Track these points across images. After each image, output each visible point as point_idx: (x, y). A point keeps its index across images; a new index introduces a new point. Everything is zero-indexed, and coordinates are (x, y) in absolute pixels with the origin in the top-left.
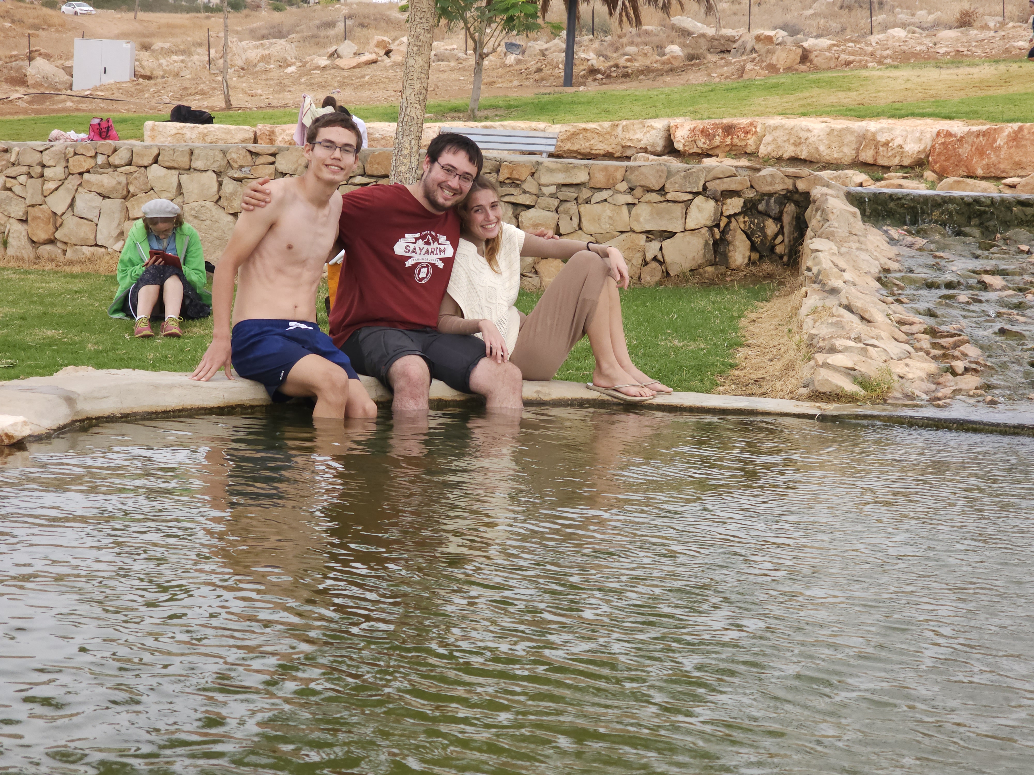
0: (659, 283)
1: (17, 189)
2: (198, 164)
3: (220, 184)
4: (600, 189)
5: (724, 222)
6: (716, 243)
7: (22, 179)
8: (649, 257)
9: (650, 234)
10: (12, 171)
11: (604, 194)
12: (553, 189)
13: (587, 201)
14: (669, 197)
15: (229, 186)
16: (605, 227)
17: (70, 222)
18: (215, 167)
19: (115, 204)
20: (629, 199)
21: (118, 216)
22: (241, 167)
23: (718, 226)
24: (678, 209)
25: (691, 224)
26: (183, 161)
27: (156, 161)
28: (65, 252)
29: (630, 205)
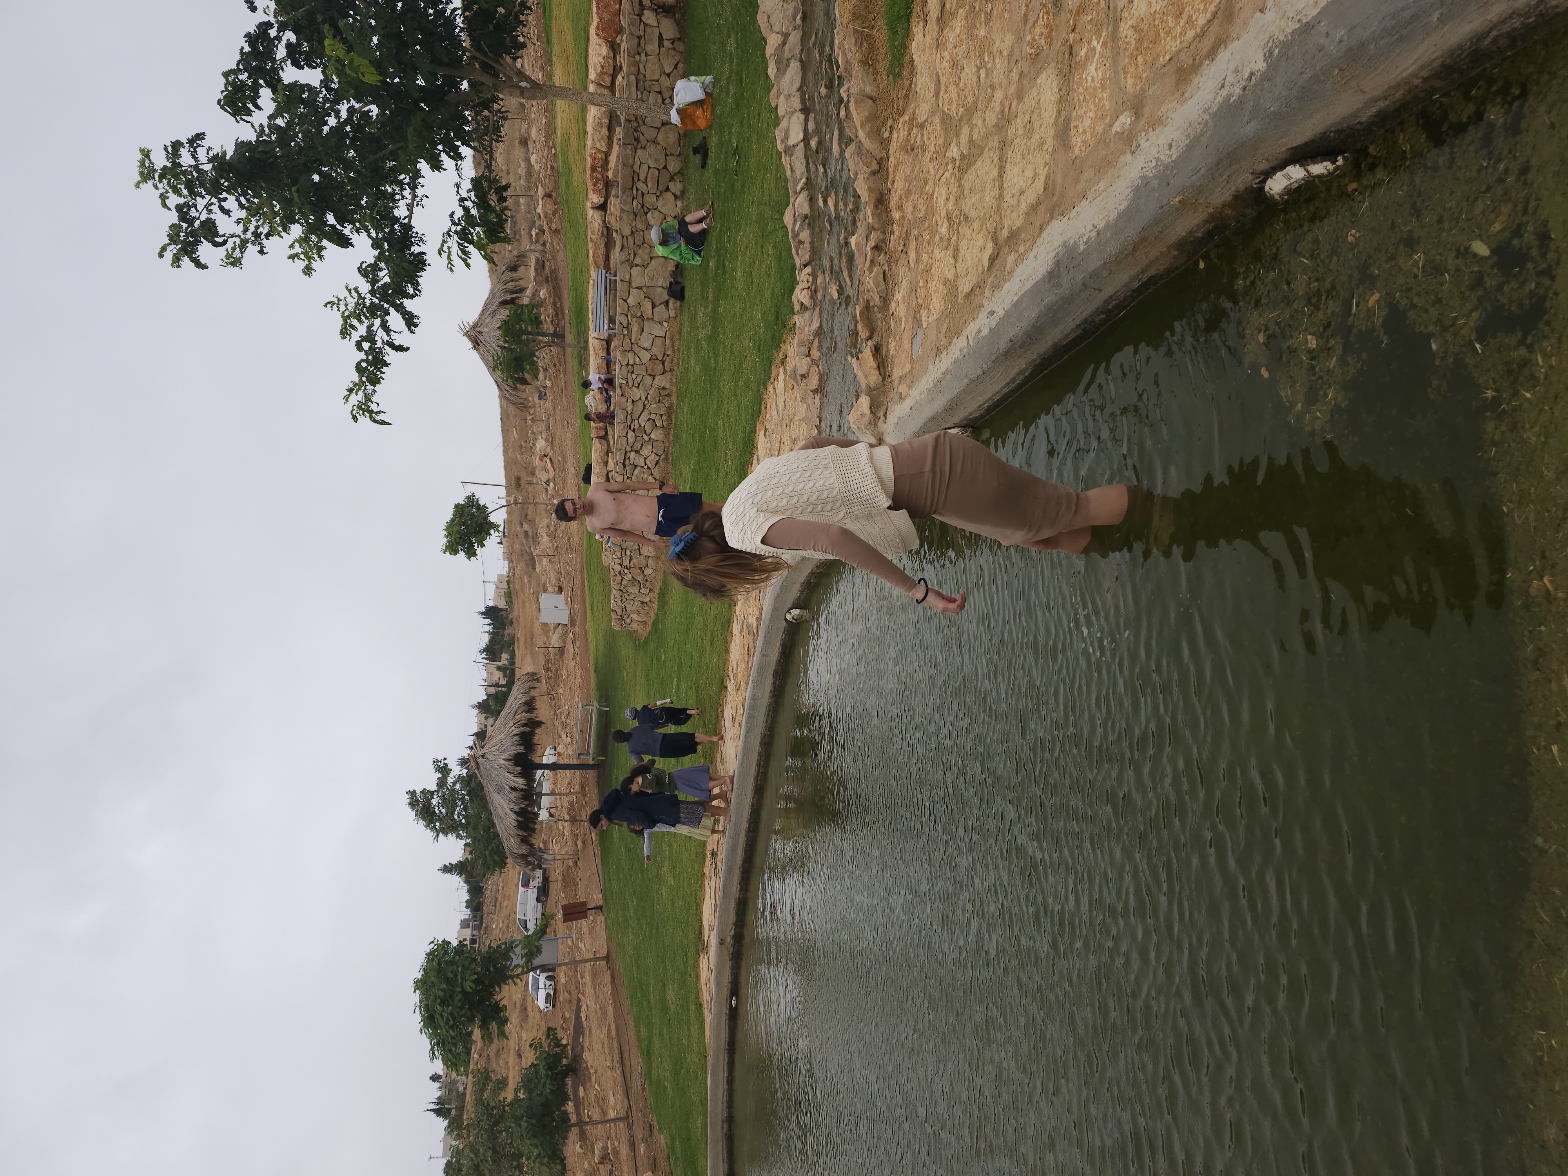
0: (684, 43)
1: (639, 380)
2: (627, 277)
3: (636, 265)
4: (639, 70)
5: (654, 6)
6: (664, 11)
7: (634, 376)
8: (671, 46)
9: (661, 45)
10: (630, 384)
11: (641, 67)
12: (639, 93)
13: (645, 76)
14: (642, 34)
15: (638, 261)
16: (657, 67)
17: (655, 350)
18: (629, 268)
19: (646, 325)
20: (643, 55)
21: (651, 324)
22: (629, 254)
23: (656, 10)
24: (648, 30)
25: (655, 24)
26: (626, 285)
27: (626, 301)
28: (668, 355)
29: (647, 55)
